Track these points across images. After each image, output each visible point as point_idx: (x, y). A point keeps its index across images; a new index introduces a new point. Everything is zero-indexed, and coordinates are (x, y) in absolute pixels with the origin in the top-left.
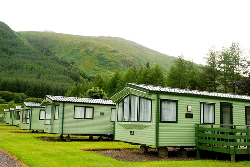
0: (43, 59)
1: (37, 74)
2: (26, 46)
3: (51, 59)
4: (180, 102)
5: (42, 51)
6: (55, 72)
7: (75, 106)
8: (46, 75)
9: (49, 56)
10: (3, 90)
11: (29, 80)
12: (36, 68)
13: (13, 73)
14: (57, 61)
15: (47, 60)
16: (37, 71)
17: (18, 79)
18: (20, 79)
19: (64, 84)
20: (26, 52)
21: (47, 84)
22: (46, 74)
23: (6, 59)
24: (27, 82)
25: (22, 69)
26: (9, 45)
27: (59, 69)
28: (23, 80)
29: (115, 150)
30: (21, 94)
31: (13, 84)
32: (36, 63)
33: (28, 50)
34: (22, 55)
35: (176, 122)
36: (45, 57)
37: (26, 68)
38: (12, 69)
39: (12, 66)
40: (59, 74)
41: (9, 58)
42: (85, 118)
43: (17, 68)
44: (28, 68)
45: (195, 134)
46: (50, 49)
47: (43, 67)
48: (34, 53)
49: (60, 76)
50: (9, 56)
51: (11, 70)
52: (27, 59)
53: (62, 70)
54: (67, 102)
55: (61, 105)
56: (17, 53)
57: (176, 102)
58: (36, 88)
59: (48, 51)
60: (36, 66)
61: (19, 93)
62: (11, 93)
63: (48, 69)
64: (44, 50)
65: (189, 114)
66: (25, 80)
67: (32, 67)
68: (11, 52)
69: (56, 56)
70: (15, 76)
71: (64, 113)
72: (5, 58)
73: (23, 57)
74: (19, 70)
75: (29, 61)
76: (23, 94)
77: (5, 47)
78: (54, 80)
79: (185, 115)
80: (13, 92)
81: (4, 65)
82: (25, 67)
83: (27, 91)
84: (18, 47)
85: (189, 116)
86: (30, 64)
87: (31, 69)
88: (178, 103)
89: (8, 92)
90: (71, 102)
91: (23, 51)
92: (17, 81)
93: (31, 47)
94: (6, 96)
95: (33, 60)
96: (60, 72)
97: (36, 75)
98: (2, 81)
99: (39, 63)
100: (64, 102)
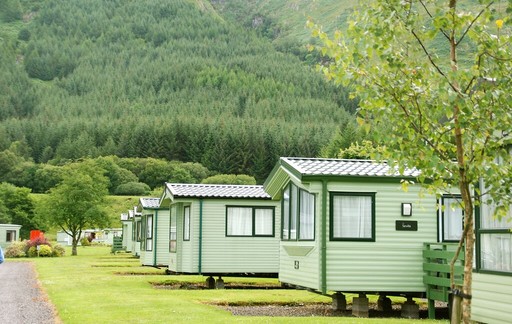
0: (253, 52)
1: (237, 99)
2: (201, 14)
3: (279, 49)
4: (380, 197)
5: (249, 25)
6: (291, 89)
7: (227, 206)
8: (261, 102)
9: (272, 37)
10: (141, 156)
11: (213, 122)
12: (233, 82)
13: (166, 101)
14: (297, 53)
15: (263, 51)
16: (235, 91)
17: (179, 118)
18: (185, 119)
19: (317, 126)
20: (200, 32)
21: (264, 130)
22: (264, 97)
23: (146, 59)
24: (207, 127)
25: (192, 86)
26: (151, 16)
27: (301, 79)
28: (193, 121)
29: (284, 305)
30: (189, 164)
31: (166, 137)
32: (233, 66)
33: (207, 25)
34: (191, 44)
35: (373, 240)
36: (258, 42)
37: (204, 84)
38: (162, 89)
39: (162, 79)
40: (303, 95)
41: (155, 56)
42: (254, 235)
43: (178, 85)
44: (209, 83)
45: (424, 266)
46: (273, 15)
47: (252, 75)
48: (226, 33)
49: (306, 102)
50: (152, 50)
51: (162, 94)
52: (203, 55)
53: (311, 83)
54: (207, 198)
55: (195, 205)
56: (176, 37)
57: (372, 195)
58: (232, 145)
59: (268, 23)
60: (232, 73)
61: (185, 161)
62: (162, 163)
63: (267, 81)
64: (256, 22)
65: (406, 223)
66: (199, 121)
67: (221, 81)
68: (159, 35)
69: (292, 36)
70: (171, 109)
71: (201, 223)
72: (143, 56)
73: (193, 50)
74: (184, 91)
75: (210, 60)
76: (197, 164)
77: (141, 23)
78: (288, 115)
79: (394, 224)
80: (169, 160)
81: (141, 79)
82: (200, 80)
83: (206, 156)
84: (177, 19)
85: (406, 225)
86: (213, 69)
87: (219, 87)
88: (376, 199)
89: (154, 160)
90: (219, 198)
91: (192, 31)
92: (178, 127)
93: (215, 15)
94: (150, 174)
95: (222, 55)
96: (305, 89)
97: (232, 103)
98: (136, 129)
99: (242, 66)
100: (201, 198)
